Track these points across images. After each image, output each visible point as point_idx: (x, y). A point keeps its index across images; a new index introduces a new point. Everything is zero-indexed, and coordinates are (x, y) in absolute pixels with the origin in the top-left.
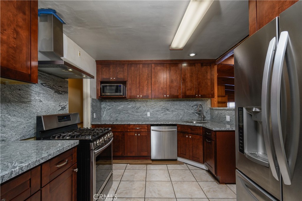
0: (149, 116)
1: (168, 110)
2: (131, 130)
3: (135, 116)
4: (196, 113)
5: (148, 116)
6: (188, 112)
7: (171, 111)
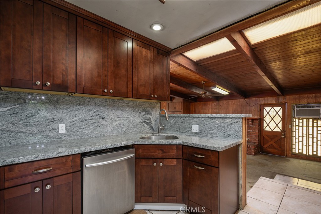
0: (64, 131)
1: (104, 118)
2: (19, 182)
3: (22, 134)
4: (145, 122)
5: (60, 132)
6: (134, 121)
7: (109, 119)
